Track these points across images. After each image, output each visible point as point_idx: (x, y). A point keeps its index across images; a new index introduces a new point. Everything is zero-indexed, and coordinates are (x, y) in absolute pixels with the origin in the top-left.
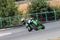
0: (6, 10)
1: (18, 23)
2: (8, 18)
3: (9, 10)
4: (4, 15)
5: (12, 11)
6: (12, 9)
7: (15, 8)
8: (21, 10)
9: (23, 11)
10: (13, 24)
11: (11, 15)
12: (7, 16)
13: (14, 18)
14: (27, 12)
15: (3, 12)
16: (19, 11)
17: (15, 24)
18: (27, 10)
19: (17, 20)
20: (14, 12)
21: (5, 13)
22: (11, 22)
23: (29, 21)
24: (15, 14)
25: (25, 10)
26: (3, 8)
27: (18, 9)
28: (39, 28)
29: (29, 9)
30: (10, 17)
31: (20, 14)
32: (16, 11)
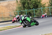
0: (31, 3)
1: (41, 14)
2: (32, 10)
3: (33, 3)
4: (29, 7)
5: (36, 4)
6: (36, 2)
7: (39, 1)
8: (44, 3)
9: (45, 4)
10: (37, 15)
11: (35, 7)
12: (32, 8)
13: (38, 10)
14: (49, 5)
15: (28, 5)
16: (42, 4)
17: (38, 15)
18: (49, 3)
19: (40, 12)
20: (38, 5)
21: (30, 6)
22: (35, 13)
23: (23, 18)
24: (39, 6)
25: (47, 3)
26: (28, 1)
27: (41, 2)
28: (33, 24)
29: (51, 2)
30: (34, 9)
31: (43, 7)
32: (39, 4)
